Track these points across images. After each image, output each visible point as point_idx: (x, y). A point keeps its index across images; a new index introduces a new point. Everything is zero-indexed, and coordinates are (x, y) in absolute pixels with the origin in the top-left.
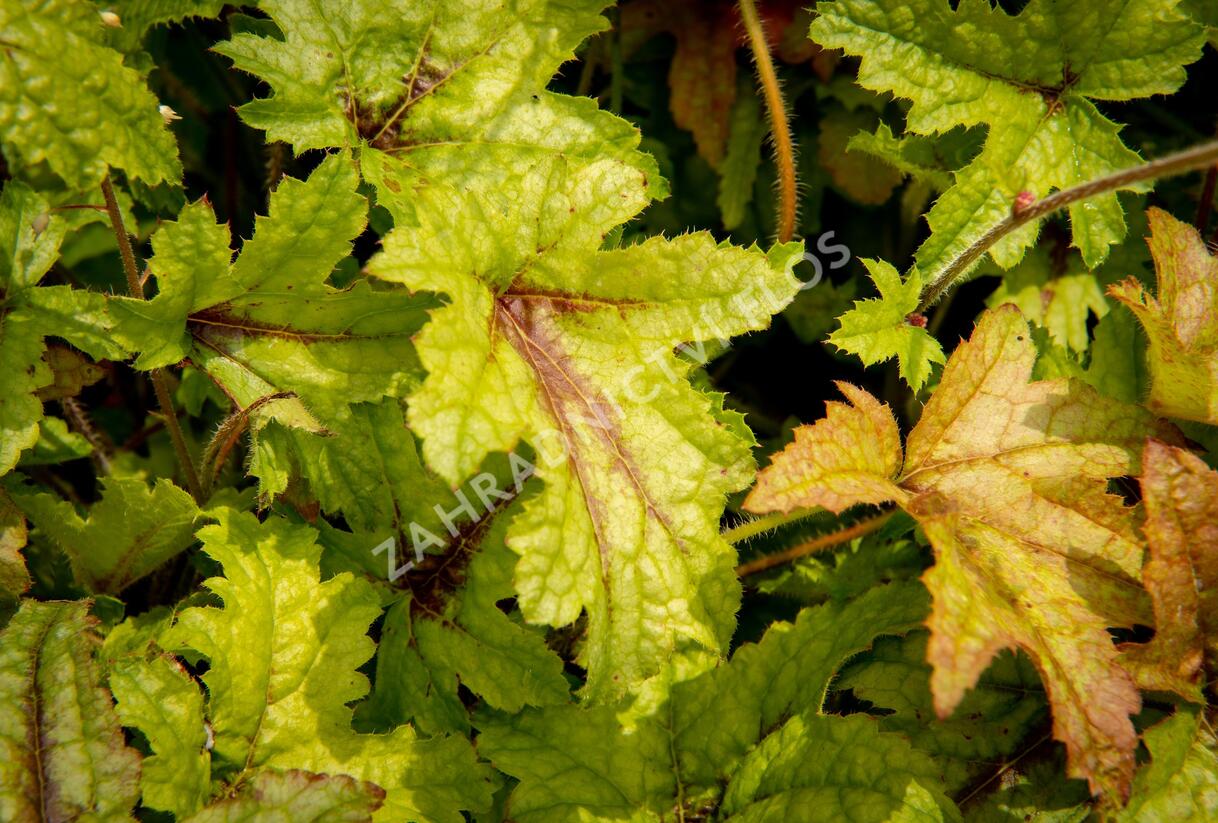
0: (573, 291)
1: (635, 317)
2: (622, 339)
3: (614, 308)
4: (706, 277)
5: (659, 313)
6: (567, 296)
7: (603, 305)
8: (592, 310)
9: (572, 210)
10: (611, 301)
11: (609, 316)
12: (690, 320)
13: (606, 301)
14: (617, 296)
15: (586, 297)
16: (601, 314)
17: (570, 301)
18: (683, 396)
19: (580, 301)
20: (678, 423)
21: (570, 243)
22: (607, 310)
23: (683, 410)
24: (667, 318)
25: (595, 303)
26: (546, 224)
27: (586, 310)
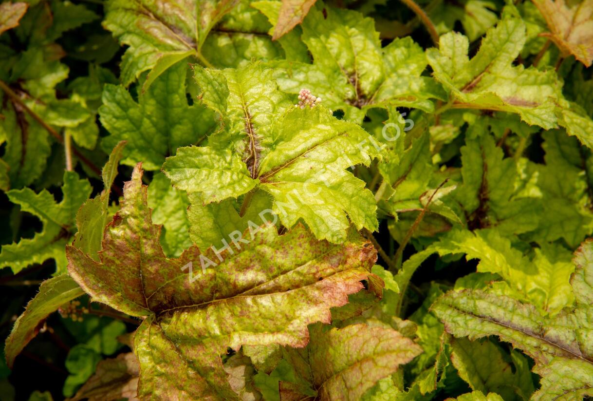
0: (470, 80)
1: (493, 69)
2: (495, 79)
3: (485, 73)
4: (500, 39)
5: (497, 62)
6: (470, 83)
7: (482, 75)
8: (480, 80)
9: (450, 58)
10: (483, 72)
11: (486, 77)
12: (507, 55)
13: (481, 73)
14: (483, 68)
15: (475, 78)
16: (484, 79)
17: (471, 85)
18: (529, 75)
19: (474, 81)
20: (534, 83)
21: (459, 67)
22: (484, 75)
23: (532, 78)
24: (500, 61)
25: (479, 77)
26: (447, 69)
27: (478, 82)
